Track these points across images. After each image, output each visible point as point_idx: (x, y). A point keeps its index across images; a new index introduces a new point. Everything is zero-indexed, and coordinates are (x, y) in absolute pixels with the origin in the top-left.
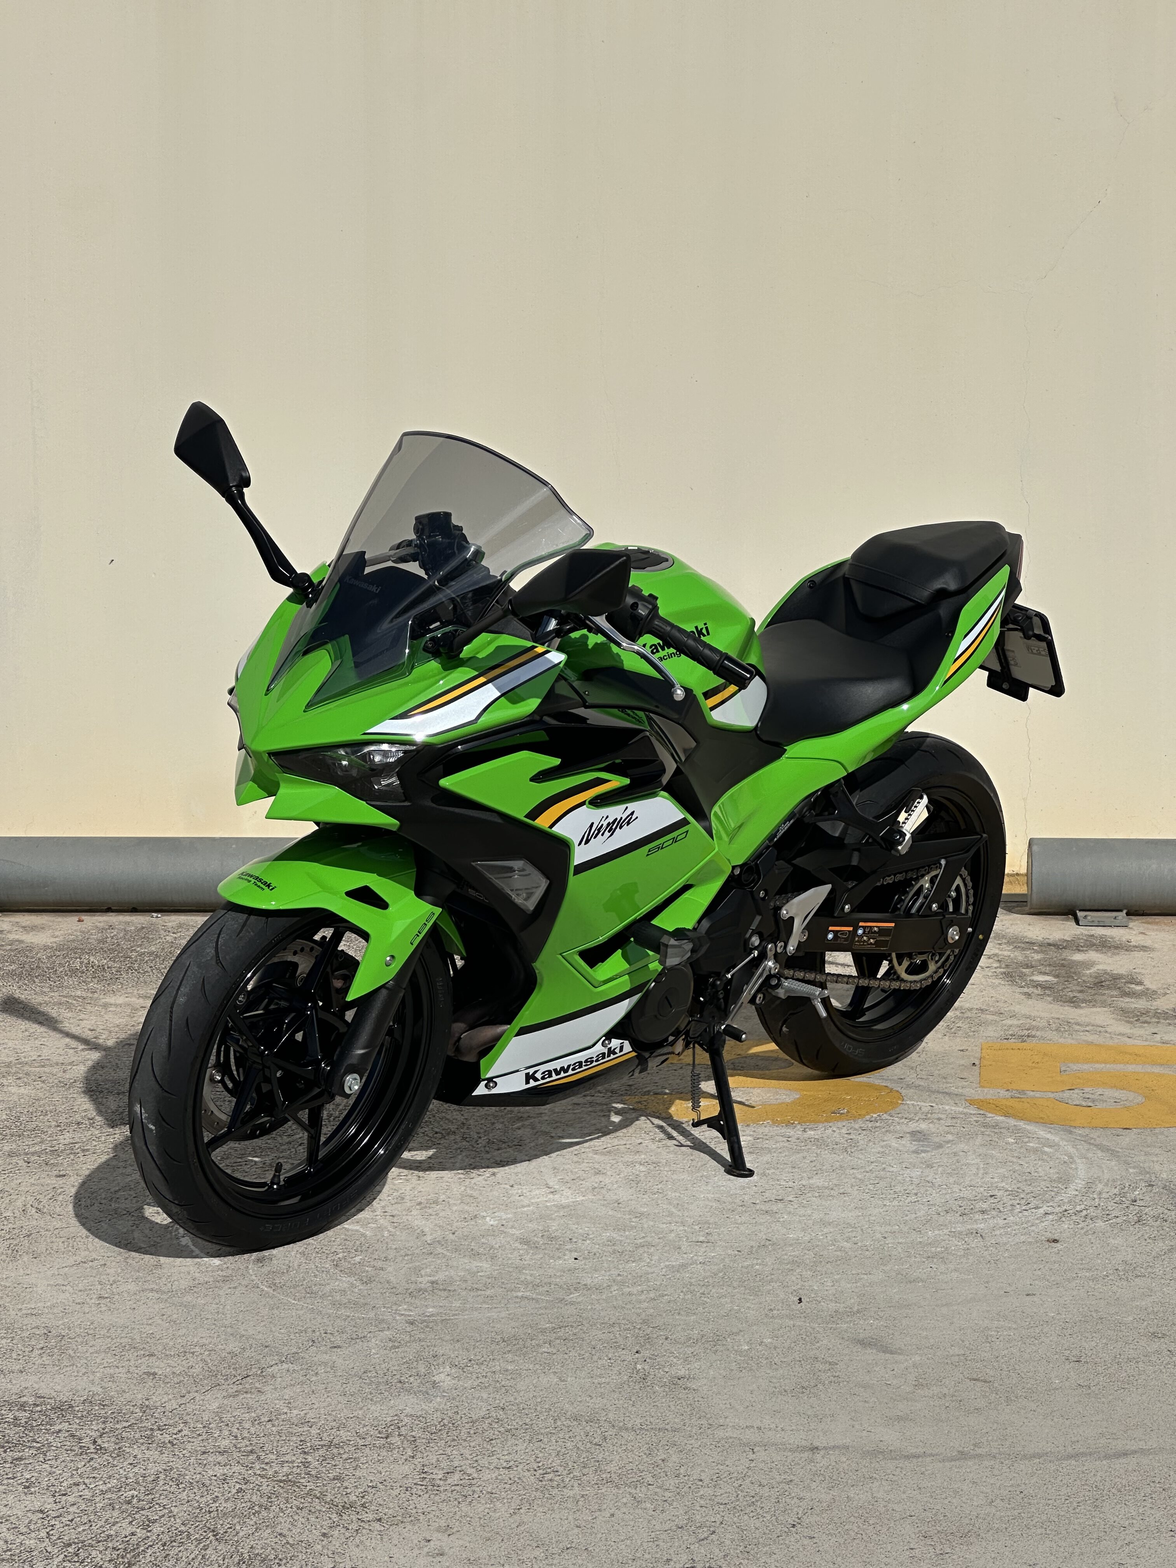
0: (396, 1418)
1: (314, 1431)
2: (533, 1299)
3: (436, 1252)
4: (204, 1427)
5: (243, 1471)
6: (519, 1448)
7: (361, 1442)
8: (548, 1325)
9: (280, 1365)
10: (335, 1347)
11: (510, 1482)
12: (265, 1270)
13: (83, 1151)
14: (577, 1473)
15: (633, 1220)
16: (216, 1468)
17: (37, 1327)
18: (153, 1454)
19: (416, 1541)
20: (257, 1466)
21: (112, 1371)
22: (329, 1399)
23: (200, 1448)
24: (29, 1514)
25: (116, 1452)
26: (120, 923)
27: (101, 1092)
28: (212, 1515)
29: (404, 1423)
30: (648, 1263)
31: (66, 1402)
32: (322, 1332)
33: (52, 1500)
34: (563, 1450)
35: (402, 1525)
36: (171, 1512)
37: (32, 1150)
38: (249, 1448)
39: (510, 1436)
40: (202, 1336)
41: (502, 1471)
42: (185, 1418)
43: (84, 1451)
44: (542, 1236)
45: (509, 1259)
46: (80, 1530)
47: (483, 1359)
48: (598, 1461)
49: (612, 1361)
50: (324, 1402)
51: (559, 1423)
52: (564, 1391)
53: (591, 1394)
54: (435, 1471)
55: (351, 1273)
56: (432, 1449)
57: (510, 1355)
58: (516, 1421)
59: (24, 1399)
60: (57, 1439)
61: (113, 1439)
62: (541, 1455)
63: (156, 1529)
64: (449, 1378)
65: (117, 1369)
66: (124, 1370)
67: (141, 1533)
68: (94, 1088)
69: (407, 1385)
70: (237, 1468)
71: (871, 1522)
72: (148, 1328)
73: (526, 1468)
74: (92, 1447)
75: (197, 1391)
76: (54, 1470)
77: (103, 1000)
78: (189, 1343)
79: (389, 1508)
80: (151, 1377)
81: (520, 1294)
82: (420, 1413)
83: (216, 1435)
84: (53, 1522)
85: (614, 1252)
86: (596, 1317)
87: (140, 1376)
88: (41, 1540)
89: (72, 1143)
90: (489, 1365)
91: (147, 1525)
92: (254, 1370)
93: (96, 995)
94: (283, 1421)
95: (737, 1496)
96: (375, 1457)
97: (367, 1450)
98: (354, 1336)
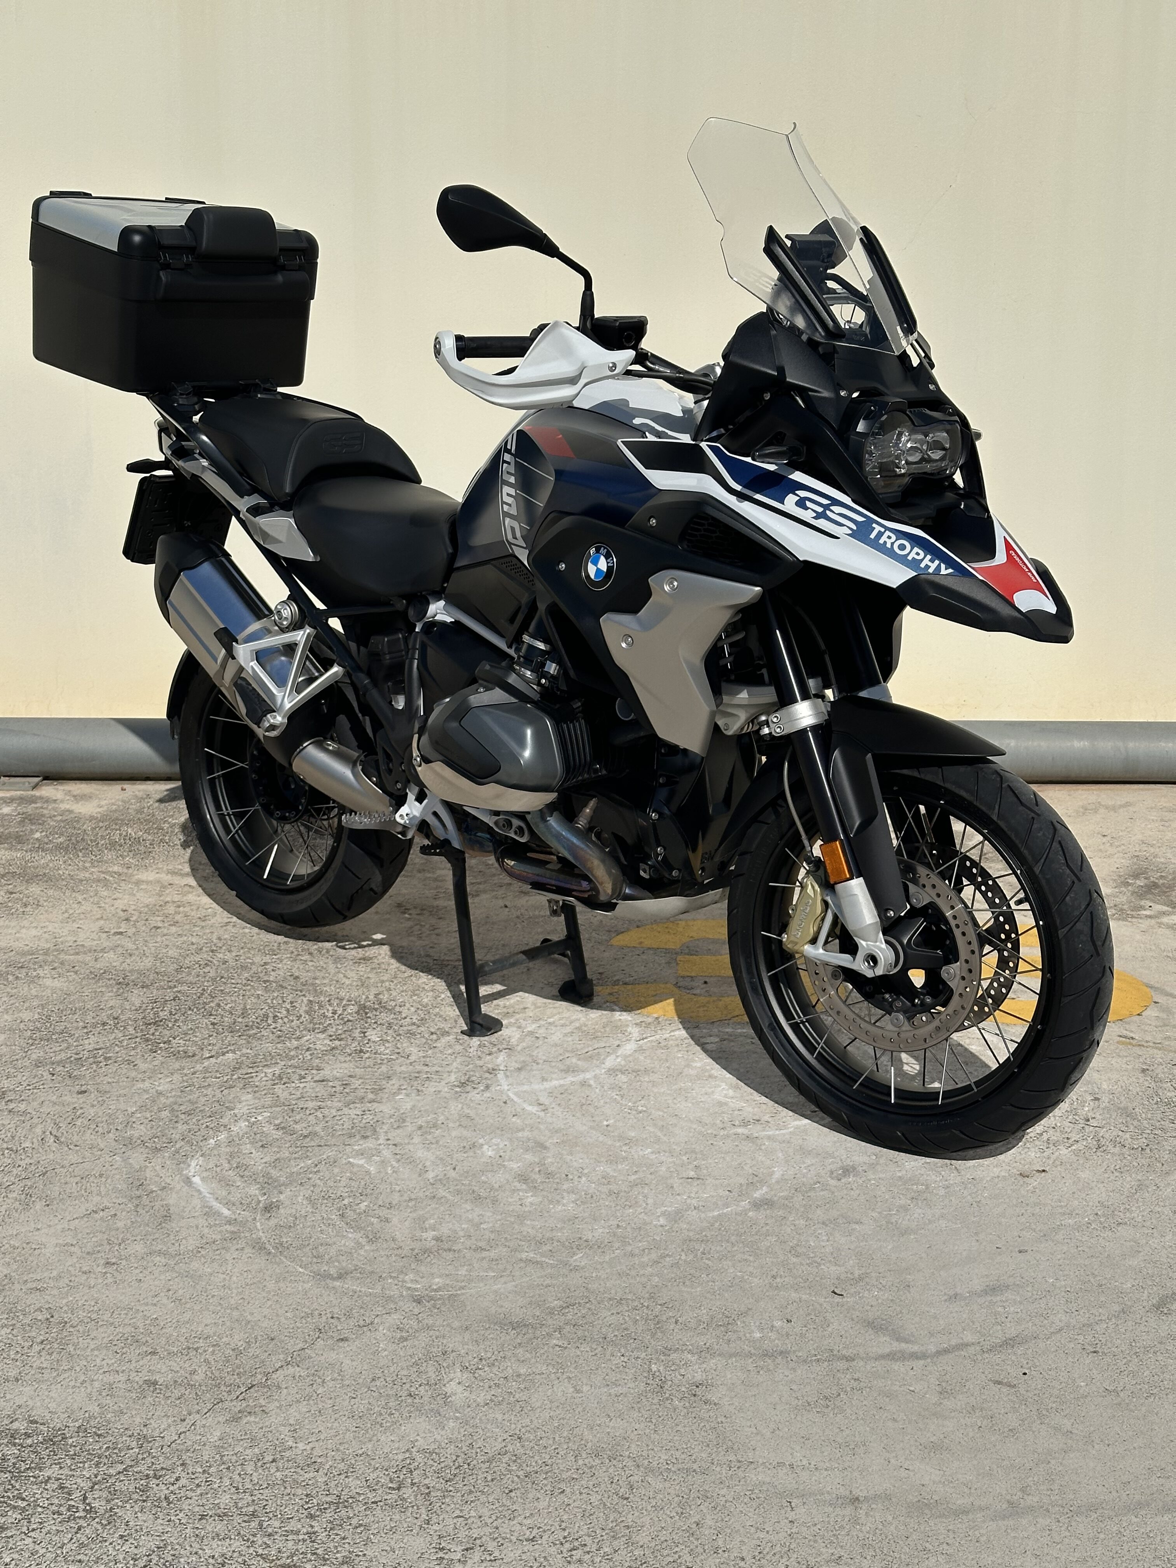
0: (407, 1455)
1: (321, 1477)
2: (537, 1262)
3: (439, 1196)
4: (204, 1471)
5: (244, 1549)
6: (541, 1505)
8: (556, 1302)
9: (285, 1368)
10: (342, 1340)
12: (273, 1222)
13: (106, 1059)
15: (624, 1148)
16: (214, 1544)
17: (40, 1310)
18: (145, 1519)
20: (259, 1540)
21: (111, 1378)
22: (336, 1424)
23: (197, 1509)
25: (107, 1515)
27: (128, 984)
29: (416, 1464)
30: (645, 1208)
31: (59, 1429)
32: (329, 1315)
34: (589, 1507)
37: (58, 1058)
38: (251, 1509)
39: (529, 1486)
40: (208, 1321)
42: (184, 1457)
43: (72, 1514)
44: (539, 1171)
45: (510, 1204)
47: (494, 1358)
48: (628, 1527)
49: (626, 1360)
50: (331, 1429)
51: (580, 1462)
52: (580, 1409)
53: (609, 1413)
55: (359, 1228)
56: (448, 1509)
57: (521, 1351)
58: (536, 1458)
59: (15, 1425)
60: (45, 1495)
61: (105, 1494)
64: (460, 1389)
65: (116, 1376)
66: (122, 1377)
68: (121, 980)
69: (417, 1400)
70: (237, 1544)
72: (153, 1308)
74: (82, 1507)
75: (198, 1412)
77: (136, 877)
78: (193, 1335)
80: (151, 1389)
81: (524, 1256)
82: (433, 1447)
83: (216, 1486)
85: (610, 1193)
86: (601, 1290)
87: (140, 1387)
89: (96, 1049)
90: (502, 1368)
92: (258, 1377)
93: (130, 871)
94: (288, 1461)
96: (387, 1523)
97: (378, 1512)
98: (361, 1323)
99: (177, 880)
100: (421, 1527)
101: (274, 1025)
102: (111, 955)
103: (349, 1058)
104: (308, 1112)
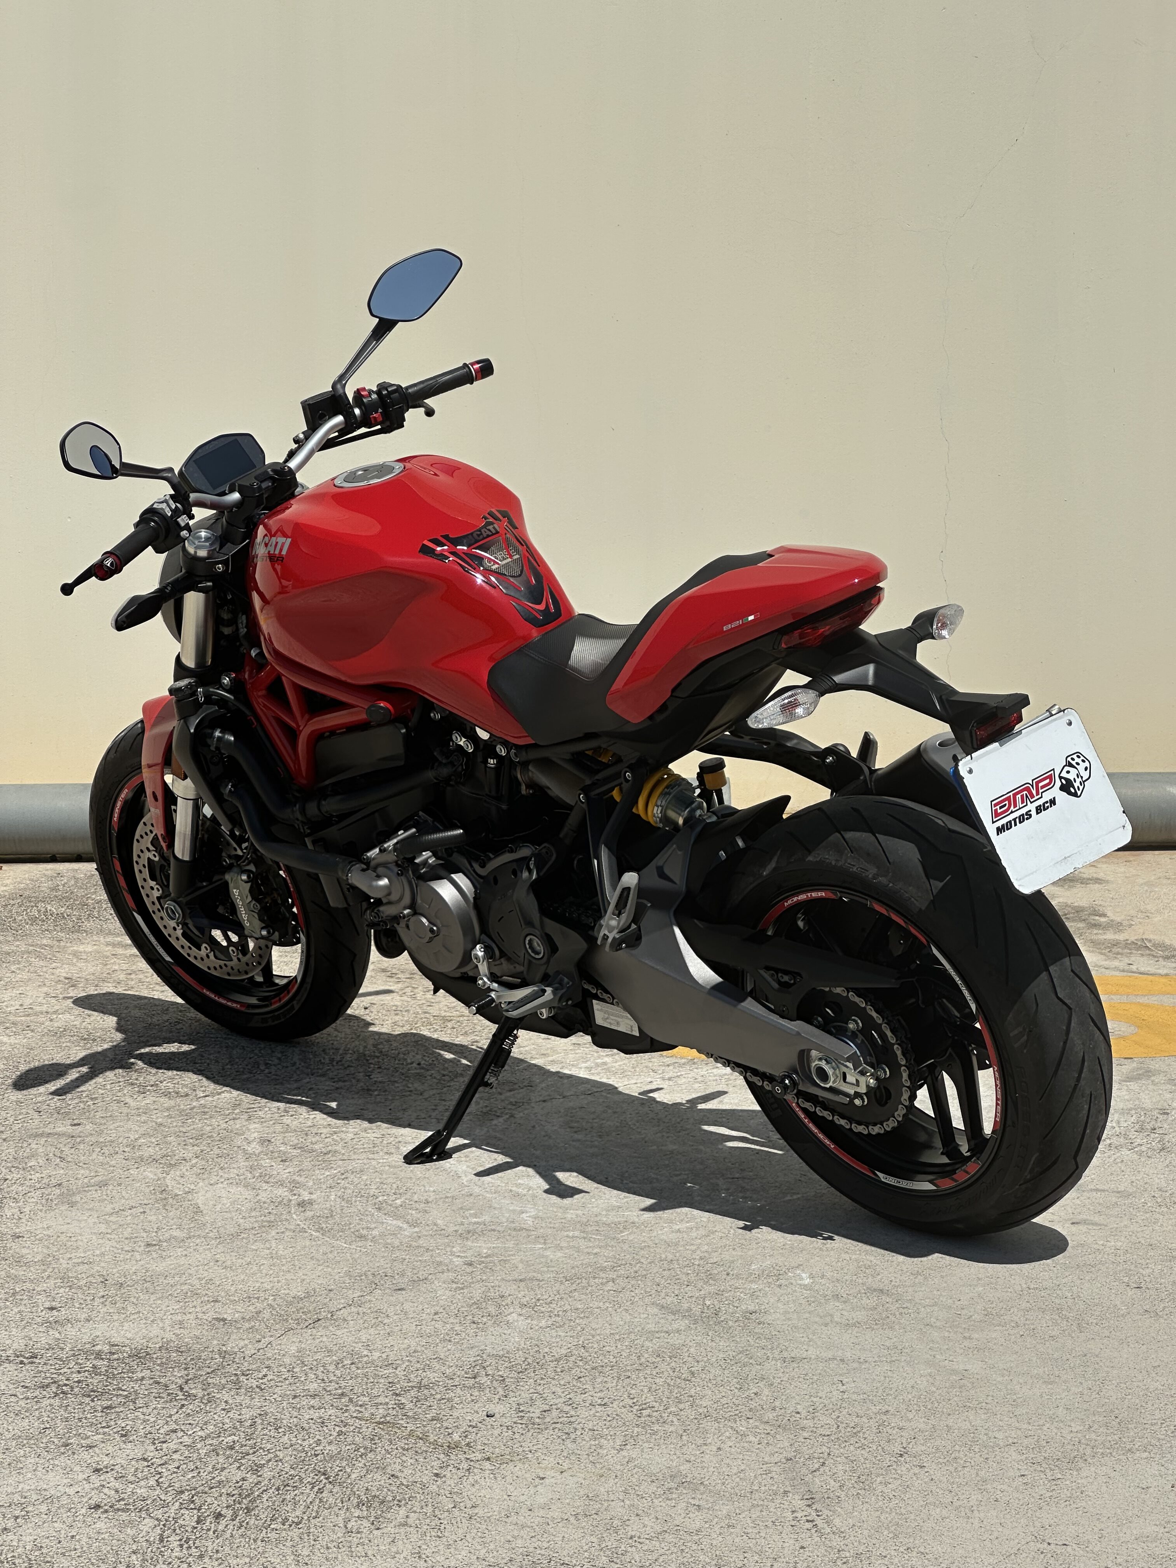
0: (479, 1358)
1: (400, 1372)
2: (585, 1238)
4: (289, 1371)
5: (339, 1413)
6: (609, 1385)
7: (450, 1382)
8: (607, 1263)
9: (348, 1308)
10: (399, 1290)
11: (609, 1419)
12: (309, 1214)
13: (92, 1099)
14: (673, 1409)
16: (311, 1412)
17: (92, 1276)
18: (244, 1399)
19: (530, 1480)
20: (351, 1407)
21: (179, 1318)
22: (406, 1341)
24: (133, 1463)
25: (206, 1398)
26: (68, 870)
27: (94, 1040)
28: (319, 1457)
29: (488, 1363)
31: (141, 1349)
32: (383, 1275)
33: (152, 1448)
34: (654, 1386)
35: (511, 1464)
36: (276, 1456)
37: (40, 1099)
38: (340, 1391)
39: (597, 1374)
40: (262, 1281)
41: (599, 1409)
42: (267, 1363)
43: (172, 1398)
46: (189, 1476)
47: (551, 1299)
48: (691, 1396)
49: (680, 1298)
50: (402, 1344)
51: (643, 1360)
54: (532, 1410)
55: (397, 1217)
56: (523, 1388)
57: (576, 1294)
58: (601, 1358)
59: (98, 1348)
60: (143, 1387)
61: (200, 1386)
62: (633, 1392)
63: (267, 1473)
64: (521, 1318)
65: (184, 1316)
66: (192, 1317)
67: (252, 1478)
68: (86, 1036)
69: (481, 1325)
70: (332, 1411)
71: (977, 1450)
72: (205, 1274)
73: (621, 1404)
74: (180, 1393)
75: (271, 1336)
76: (147, 1417)
77: (72, 949)
78: (251, 1289)
79: (494, 1447)
80: (222, 1323)
82: (501, 1353)
83: (302, 1379)
84: (159, 1469)
86: (651, 1255)
87: (210, 1322)
88: (151, 1488)
90: (560, 1305)
91: (256, 1469)
92: (324, 1314)
93: (62, 944)
94: (366, 1363)
95: (838, 1427)
96: (468, 1397)
97: (458, 1390)
98: (415, 1278)
99: (120, 951)
100: (500, 1399)
101: (267, 1071)
102: (67, 1016)
103: (356, 1096)
104: (323, 1136)
